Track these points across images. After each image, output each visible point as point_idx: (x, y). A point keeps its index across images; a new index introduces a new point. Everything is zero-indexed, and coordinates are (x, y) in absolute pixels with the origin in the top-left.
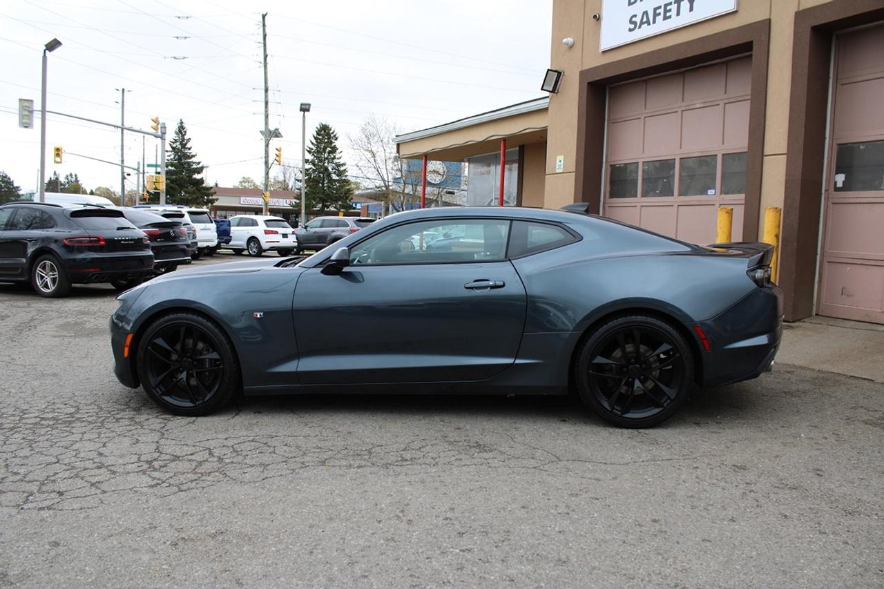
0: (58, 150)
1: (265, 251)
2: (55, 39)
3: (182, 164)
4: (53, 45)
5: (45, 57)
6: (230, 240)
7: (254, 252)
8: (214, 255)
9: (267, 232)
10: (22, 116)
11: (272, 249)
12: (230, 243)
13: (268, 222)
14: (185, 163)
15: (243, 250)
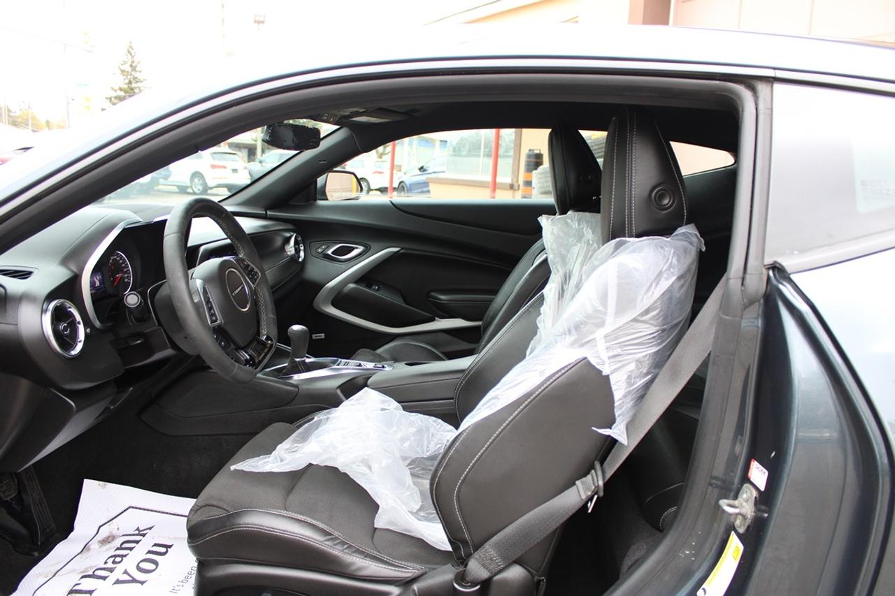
1: (211, 188)
3: (132, 89)
6: (169, 176)
7: (199, 190)
8: (152, 192)
9: (214, 167)
11: (219, 186)
12: (170, 179)
13: (214, 155)
14: (136, 88)
15: (187, 187)
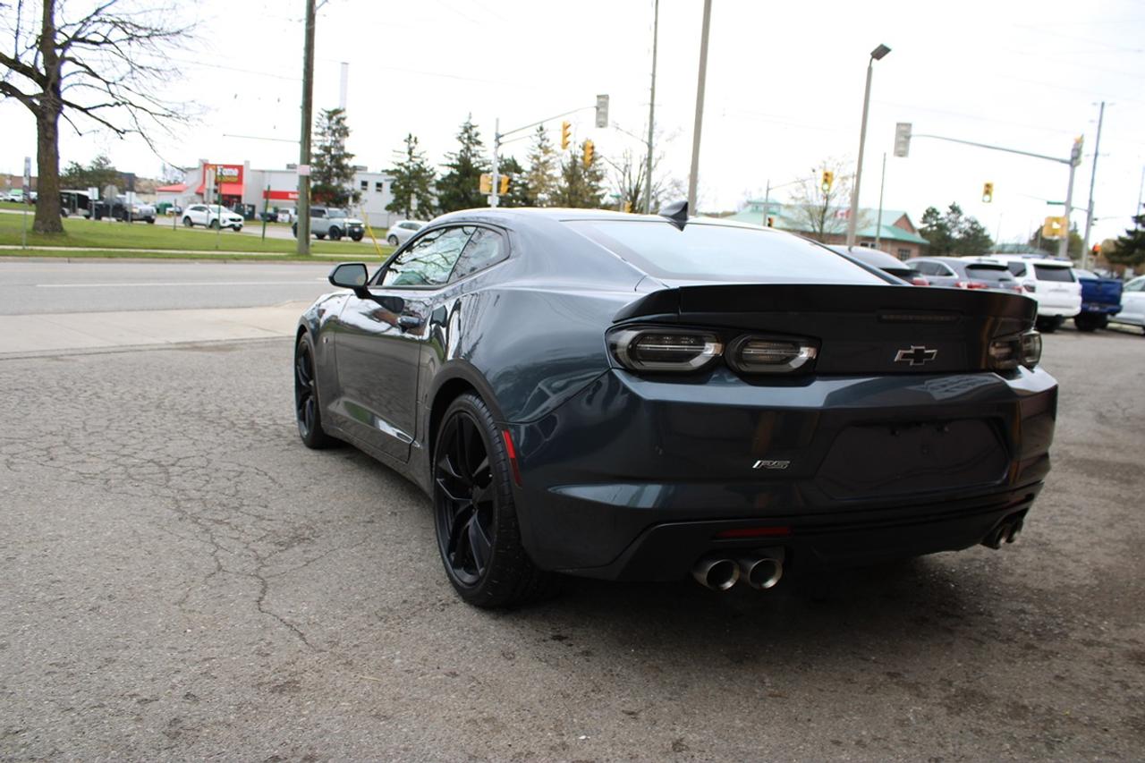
0: (988, 186)
2: (882, 46)
4: (881, 52)
5: (870, 69)
10: (898, 143)
